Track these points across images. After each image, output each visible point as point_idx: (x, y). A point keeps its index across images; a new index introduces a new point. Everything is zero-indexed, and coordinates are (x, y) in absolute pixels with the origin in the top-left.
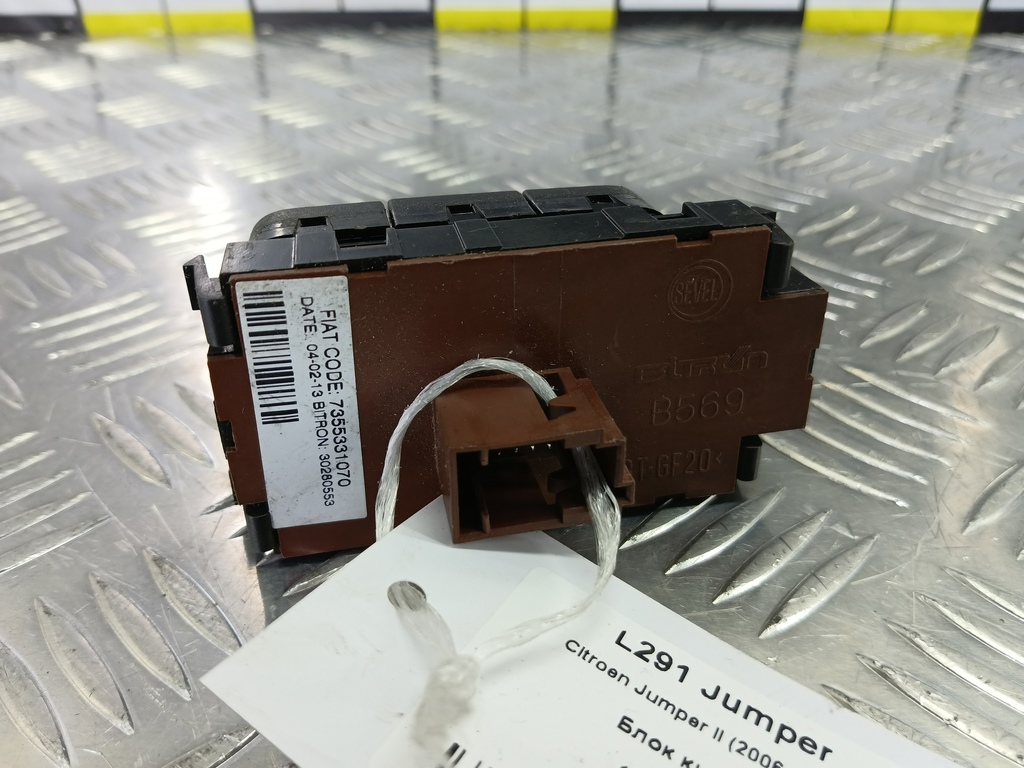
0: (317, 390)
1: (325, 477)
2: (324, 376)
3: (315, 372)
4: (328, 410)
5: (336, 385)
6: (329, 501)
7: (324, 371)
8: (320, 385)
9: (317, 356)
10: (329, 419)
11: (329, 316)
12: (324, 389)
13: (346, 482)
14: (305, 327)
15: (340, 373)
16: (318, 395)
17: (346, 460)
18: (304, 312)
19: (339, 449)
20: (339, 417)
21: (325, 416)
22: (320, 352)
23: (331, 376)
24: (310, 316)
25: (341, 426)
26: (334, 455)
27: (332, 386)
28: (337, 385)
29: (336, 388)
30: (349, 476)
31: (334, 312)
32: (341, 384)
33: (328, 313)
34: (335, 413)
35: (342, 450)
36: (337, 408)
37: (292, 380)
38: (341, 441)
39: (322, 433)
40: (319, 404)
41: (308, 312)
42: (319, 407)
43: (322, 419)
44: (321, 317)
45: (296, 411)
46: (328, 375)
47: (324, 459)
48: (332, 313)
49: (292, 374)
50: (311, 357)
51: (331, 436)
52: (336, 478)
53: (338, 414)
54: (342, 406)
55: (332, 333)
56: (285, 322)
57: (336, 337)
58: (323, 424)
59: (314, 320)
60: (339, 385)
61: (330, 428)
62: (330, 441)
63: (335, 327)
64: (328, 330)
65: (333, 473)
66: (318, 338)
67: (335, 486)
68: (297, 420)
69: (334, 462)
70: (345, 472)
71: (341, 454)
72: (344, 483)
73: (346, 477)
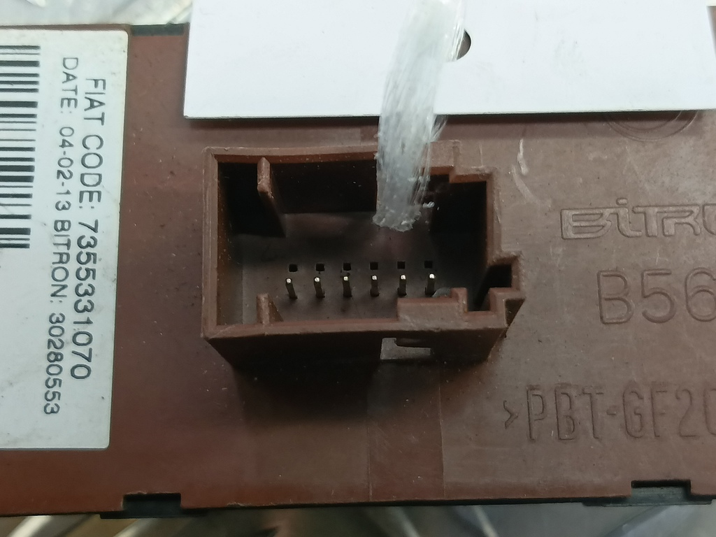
0: (63, 199)
1: (52, 357)
2: (77, 177)
3: (64, 170)
4: (74, 234)
5: (91, 193)
6: (52, 404)
7: (77, 169)
8: (68, 193)
9: (71, 145)
10: (74, 250)
11: (96, 85)
12: (74, 198)
13: (82, 372)
14: (63, 100)
15: (100, 175)
16: (64, 208)
17: (88, 329)
18: (65, 77)
19: (80, 307)
20: (89, 250)
21: (68, 245)
22: (76, 140)
23: (87, 180)
24: (71, 85)
25: (90, 265)
26: (72, 316)
27: (86, 196)
28: (94, 195)
29: (91, 199)
30: (89, 359)
31: (104, 81)
32: (99, 193)
33: (96, 81)
34: (84, 243)
35: (85, 309)
36: (88, 233)
37: (30, 179)
38: (86, 293)
39: (60, 274)
40: (63, 222)
41: (69, 77)
42: (63, 229)
43: (63, 249)
44: (85, 86)
45: (25, 231)
46: (82, 176)
47: (56, 321)
48: (101, 83)
49: (31, 169)
50: (63, 146)
51: (72, 282)
52: (69, 361)
53: (89, 245)
54: (95, 230)
55: (96, 112)
56: (36, 91)
57: (102, 119)
58: (63, 259)
59: (75, 91)
60: (95, 196)
61: (72, 266)
62: (70, 291)
63: (101, 104)
64: (92, 106)
65: (66, 352)
66: (76, 118)
67: (65, 376)
68: (26, 246)
69: (69, 328)
70: (84, 350)
71: (83, 317)
72: (80, 372)
73: (84, 362)
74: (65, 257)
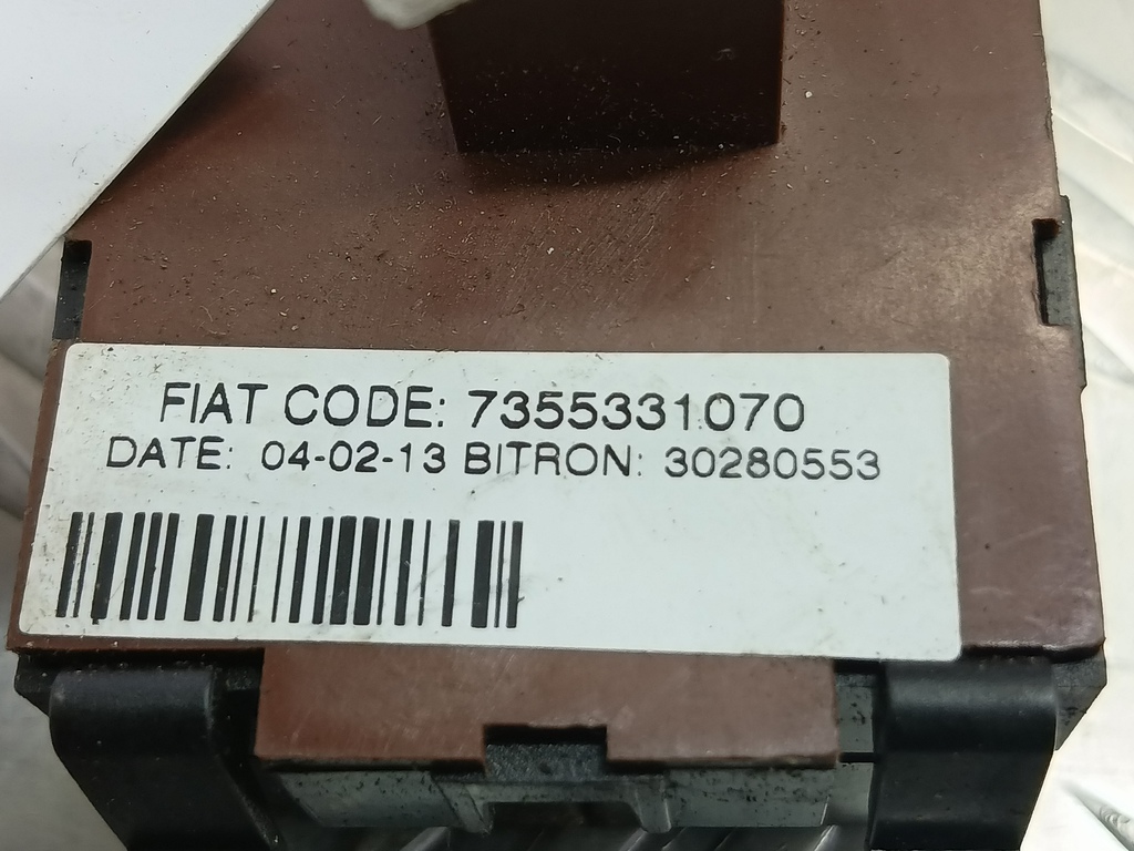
0: (420, 457)
1: (758, 468)
2: (374, 434)
3: (357, 458)
4: (492, 432)
5: (411, 405)
6: (858, 465)
7: (357, 433)
8: (407, 449)
9: (304, 446)
10: (532, 434)
11: (180, 401)
12: (420, 438)
14: (201, 466)
15: (374, 389)
16: (440, 457)
17: (699, 401)
18: (153, 464)
19: (654, 418)
20: (532, 406)
21: (519, 446)
22: (292, 437)
23: (381, 412)
24: (170, 451)
25: (565, 403)
26: (672, 434)
27: (415, 414)
28: (416, 401)
29: (427, 406)
30: (763, 398)
31: (169, 386)
32: (412, 389)
33: (168, 401)
34: (518, 416)
35: (657, 409)
36: (497, 408)
37: (371, 525)
38: (623, 408)
39: (582, 460)
40: (469, 457)
41: (155, 453)
42: (485, 458)
43: (528, 455)
44: (179, 421)
45: (485, 529)
46: (372, 422)
47: (682, 464)
48: (173, 393)
49: (348, 524)
50: (304, 462)
51: (599, 436)
52: (767, 435)
53: (522, 407)
54: (491, 396)
55: (237, 400)
56: (174, 519)
57: (252, 389)
58: (547, 455)
59: (183, 441)
60: (415, 397)
61: (565, 436)
62: (618, 440)
63: (220, 389)
64: (224, 409)
65: (746, 444)
66: (241, 440)
67: (799, 442)
68: (518, 527)
69: (700, 436)
70: (744, 408)
71: (673, 412)
72: (789, 413)
73: (769, 406)
74: (544, 452)
